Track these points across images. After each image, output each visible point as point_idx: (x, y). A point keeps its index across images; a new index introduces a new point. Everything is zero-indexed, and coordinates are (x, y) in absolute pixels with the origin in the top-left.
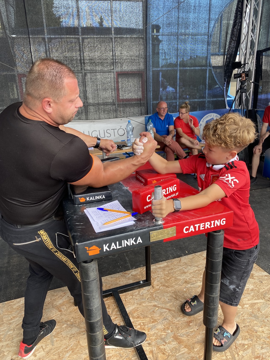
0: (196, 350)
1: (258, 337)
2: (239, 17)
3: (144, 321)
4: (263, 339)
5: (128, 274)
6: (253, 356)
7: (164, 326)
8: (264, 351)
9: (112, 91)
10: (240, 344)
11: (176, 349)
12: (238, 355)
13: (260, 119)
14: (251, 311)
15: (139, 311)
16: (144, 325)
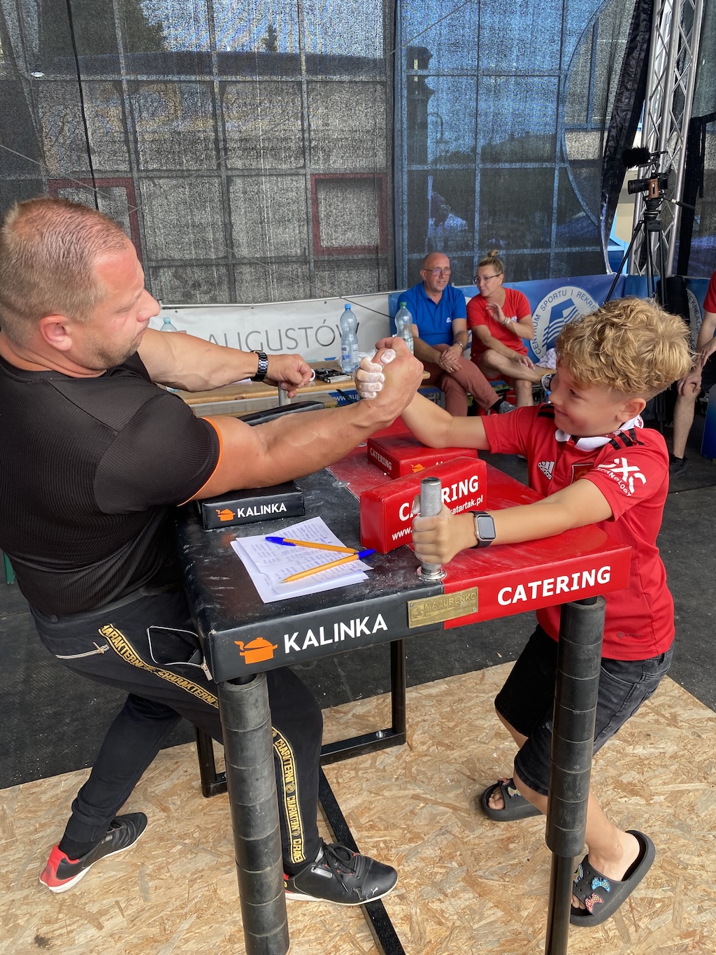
0: (524, 914)
1: (691, 882)
2: (643, 24)
3: (387, 838)
4: (704, 886)
5: (345, 713)
6: (677, 932)
7: (439, 851)
8: (705, 917)
9: (300, 226)
10: (642, 899)
11: (473, 912)
12: (637, 927)
13: (697, 303)
14: (670, 811)
15: (375, 810)
16: (387, 847)
